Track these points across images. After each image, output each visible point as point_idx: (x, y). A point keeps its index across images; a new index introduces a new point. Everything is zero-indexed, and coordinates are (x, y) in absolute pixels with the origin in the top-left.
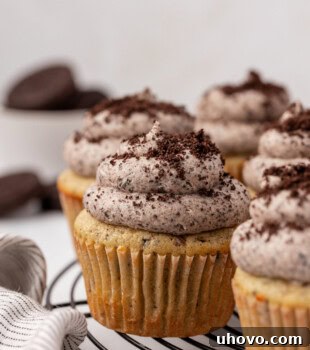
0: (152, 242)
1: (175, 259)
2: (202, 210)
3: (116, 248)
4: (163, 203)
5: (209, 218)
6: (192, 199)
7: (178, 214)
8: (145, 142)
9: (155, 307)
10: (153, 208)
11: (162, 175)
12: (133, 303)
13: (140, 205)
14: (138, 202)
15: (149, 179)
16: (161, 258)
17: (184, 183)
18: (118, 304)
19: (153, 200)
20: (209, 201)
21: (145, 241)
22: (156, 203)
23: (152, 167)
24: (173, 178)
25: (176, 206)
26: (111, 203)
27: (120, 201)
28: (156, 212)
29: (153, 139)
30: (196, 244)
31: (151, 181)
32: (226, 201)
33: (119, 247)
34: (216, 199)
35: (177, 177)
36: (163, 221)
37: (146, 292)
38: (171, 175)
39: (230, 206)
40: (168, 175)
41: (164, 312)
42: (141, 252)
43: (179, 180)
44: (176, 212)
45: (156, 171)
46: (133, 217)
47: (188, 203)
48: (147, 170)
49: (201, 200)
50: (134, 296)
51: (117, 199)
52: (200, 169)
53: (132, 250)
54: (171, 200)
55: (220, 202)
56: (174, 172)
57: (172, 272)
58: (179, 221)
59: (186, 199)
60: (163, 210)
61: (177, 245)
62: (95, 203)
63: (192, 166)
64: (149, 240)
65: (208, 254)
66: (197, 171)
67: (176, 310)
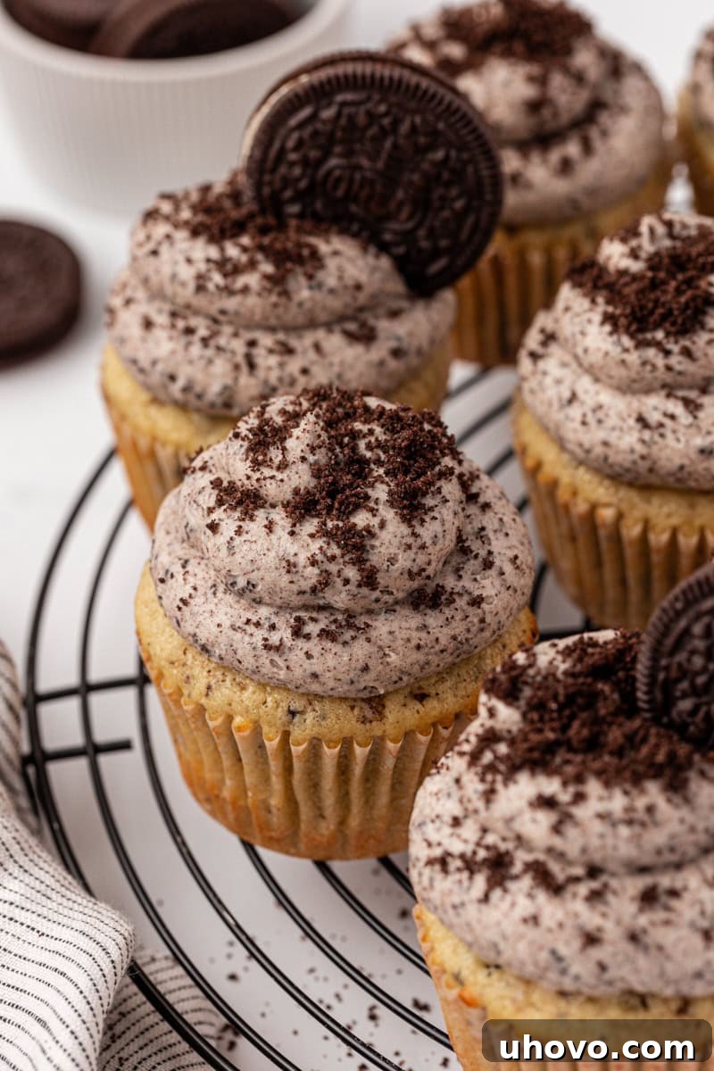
0: (310, 716)
1: (360, 752)
2: (418, 647)
3: (230, 718)
4: (329, 645)
5: (434, 659)
6: (395, 626)
7: (366, 669)
8: (283, 466)
9: (323, 817)
10: (309, 656)
11: (325, 582)
12: (274, 811)
13: (278, 648)
14: (274, 639)
15: (295, 588)
16: (330, 754)
17: (377, 594)
18: (241, 803)
19: (308, 637)
20: (434, 619)
21: (292, 713)
22: (314, 646)
23: (302, 559)
24: (352, 587)
25: (360, 650)
26: (215, 630)
27: (233, 628)
28: (315, 665)
29: (303, 459)
30: (408, 713)
31: (302, 593)
32: (472, 611)
33: (238, 720)
34: (448, 612)
35: (359, 586)
36: (331, 684)
37: (300, 795)
38: (347, 582)
39: (482, 621)
40: (339, 582)
41: (342, 822)
42: (286, 735)
43: (365, 591)
44: (360, 664)
45: (312, 572)
46: (264, 670)
47: (386, 640)
48: (290, 567)
49: (415, 620)
50: (276, 801)
51: (226, 623)
52: (411, 554)
53: (265, 729)
54: (348, 635)
55: (459, 616)
56: (352, 573)
57: (358, 770)
58: (367, 680)
59: (382, 627)
60: (331, 661)
61: (364, 720)
62: (178, 614)
63: (393, 550)
64: (302, 713)
65: (434, 725)
66: (404, 561)
67: (367, 819)
